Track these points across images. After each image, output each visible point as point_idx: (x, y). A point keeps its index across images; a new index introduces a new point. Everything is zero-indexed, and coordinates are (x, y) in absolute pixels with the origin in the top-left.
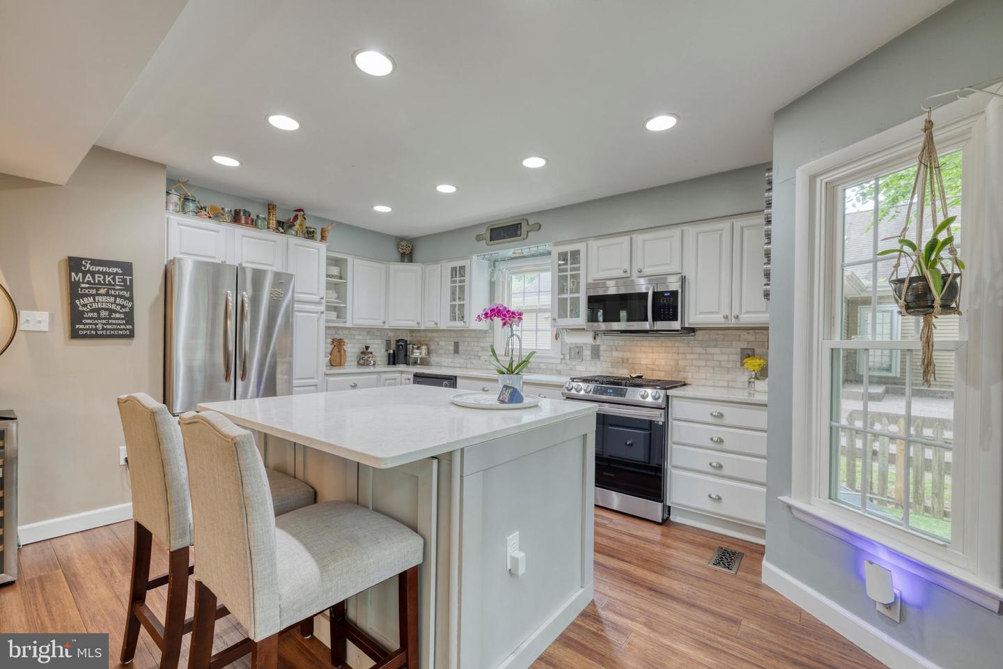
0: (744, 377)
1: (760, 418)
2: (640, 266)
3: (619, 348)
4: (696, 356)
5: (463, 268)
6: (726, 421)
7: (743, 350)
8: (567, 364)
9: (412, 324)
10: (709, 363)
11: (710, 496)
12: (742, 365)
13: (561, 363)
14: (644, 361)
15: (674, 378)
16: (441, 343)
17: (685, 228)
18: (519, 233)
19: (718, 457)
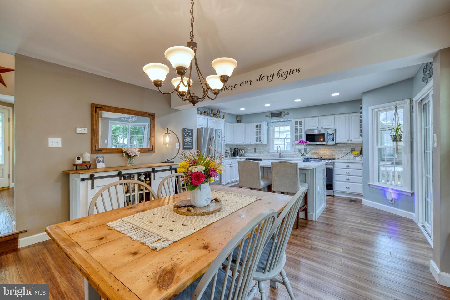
0: (352, 157)
1: (360, 166)
2: (322, 126)
3: (314, 149)
4: (338, 151)
5: (260, 125)
6: (350, 167)
7: (352, 149)
8: (296, 155)
9: (241, 143)
10: (342, 153)
11: (346, 187)
12: (352, 153)
13: (294, 154)
14: (322, 153)
15: (332, 157)
16: (249, 149)
17: (335, 116)
18: (281, 115)
19: (348, 177)
